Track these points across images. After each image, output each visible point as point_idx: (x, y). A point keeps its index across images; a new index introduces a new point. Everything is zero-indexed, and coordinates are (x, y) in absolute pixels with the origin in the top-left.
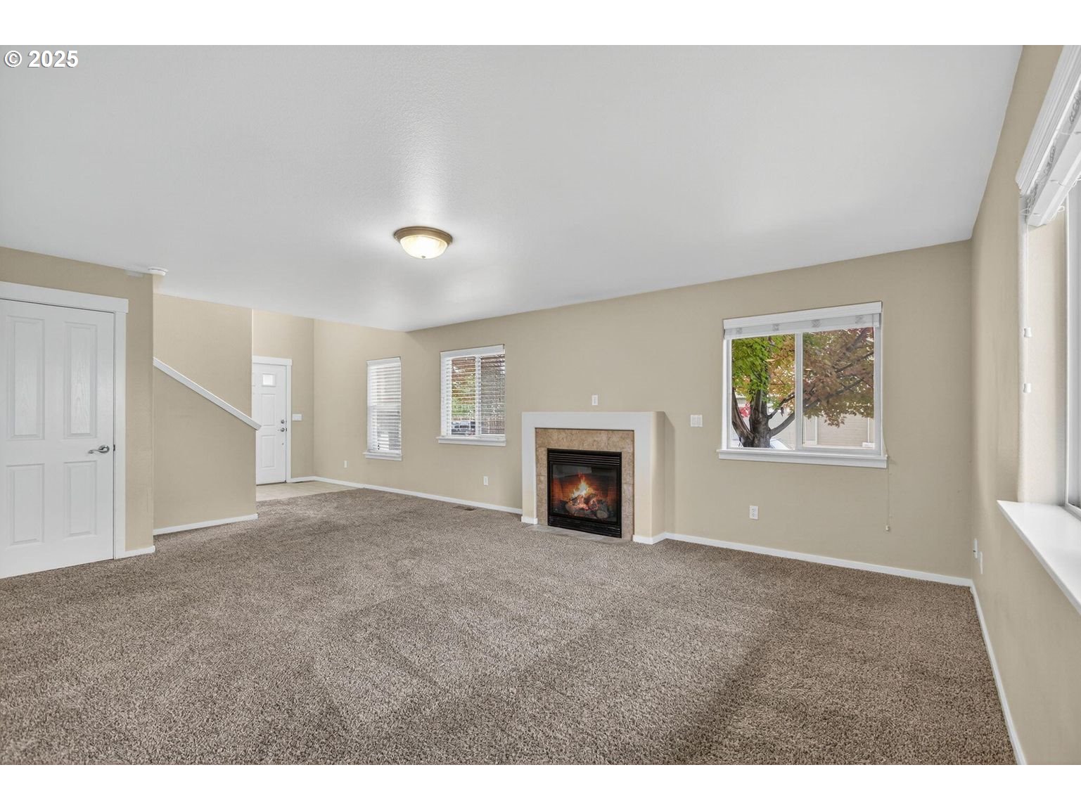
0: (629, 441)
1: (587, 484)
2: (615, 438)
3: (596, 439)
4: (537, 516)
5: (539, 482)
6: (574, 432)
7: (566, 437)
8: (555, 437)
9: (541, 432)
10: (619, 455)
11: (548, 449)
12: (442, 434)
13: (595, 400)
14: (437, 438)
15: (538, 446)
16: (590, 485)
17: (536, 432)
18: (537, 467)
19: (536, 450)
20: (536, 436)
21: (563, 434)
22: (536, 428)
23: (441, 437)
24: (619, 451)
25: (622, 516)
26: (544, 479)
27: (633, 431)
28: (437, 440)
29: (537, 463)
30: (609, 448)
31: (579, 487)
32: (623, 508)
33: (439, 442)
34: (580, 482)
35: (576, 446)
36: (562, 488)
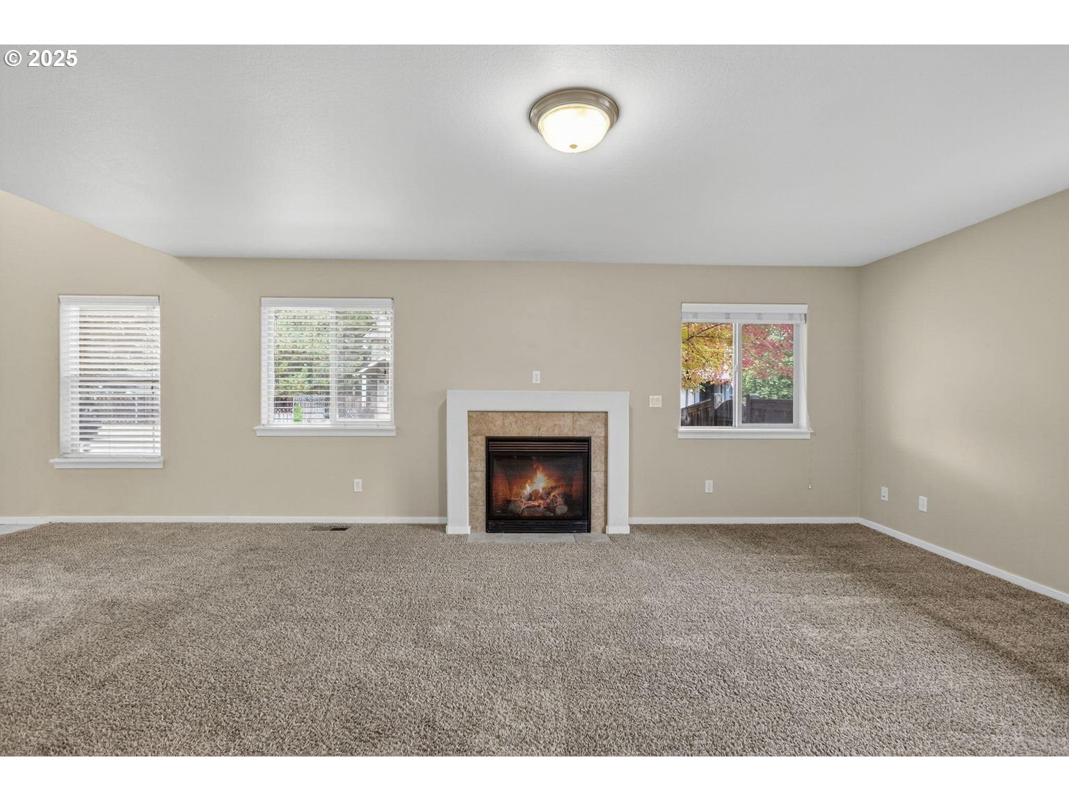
0: (600, 424)
1: (546, 475)
2: (582, 421)
3: (557, 423)
4: (471, 523)
6: (526, 415)
7: (516, 422)
8: (499, 422)
9: (476, 417)
10: (587, 441)
11: (487, 438)
12: (264, 422)
13: (536, 376)
14: (255, 428)
15: (472, 435)
16: (549, 477)
17: (469, 416)
19: (469, 440)
20: (469, 422)
21: (511, 418)
22: (469, 412)
23: (261, 427)
24: (587, 435)
25: (592, 508)
26: (481, 475)
27: (607, 412)
28: (255, 431)
30: (575, 432)
31: (535, 480)
32: (593, 499)
33: (258, 434)
34: (536, 472)
35: (529, 432)
36: (510, 484)
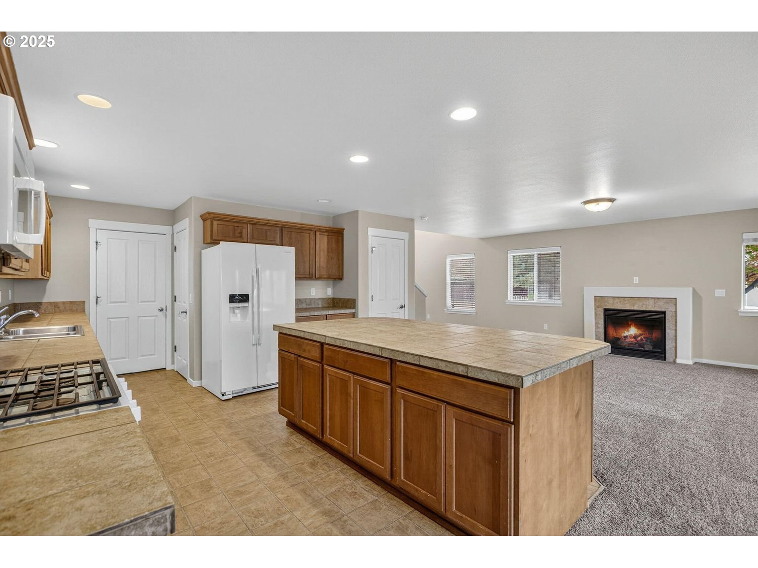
0: (672, 304)
1: (636, 328)
2: (661, 303)
3: (645, 303)
5: (597, 327)
6: (626, 299)
7: (620, 302)
8: (611, 302)
9: (599, 299)
10: (664, 313)
11: (604, 309)
12: (509, 299)
13: (636, 280)
14: (505, 301)
15: (596, 307)
16: (638, 329)
17: (595, 299)
18: (596, 319)
19: (595, 309)
20: (595, 301)
21: (617, 300)
22: (595, 296)
23: (508, 301)
24: (663, 310)
26: (601, 326)
27: (676, 298)
28: (505, 303)
29: (595, 317)
30: (656, 308)
31: (630, 330)
33: (507, 304)
34: (630, 327)
35: (629, 307)
36: (616, 330)
